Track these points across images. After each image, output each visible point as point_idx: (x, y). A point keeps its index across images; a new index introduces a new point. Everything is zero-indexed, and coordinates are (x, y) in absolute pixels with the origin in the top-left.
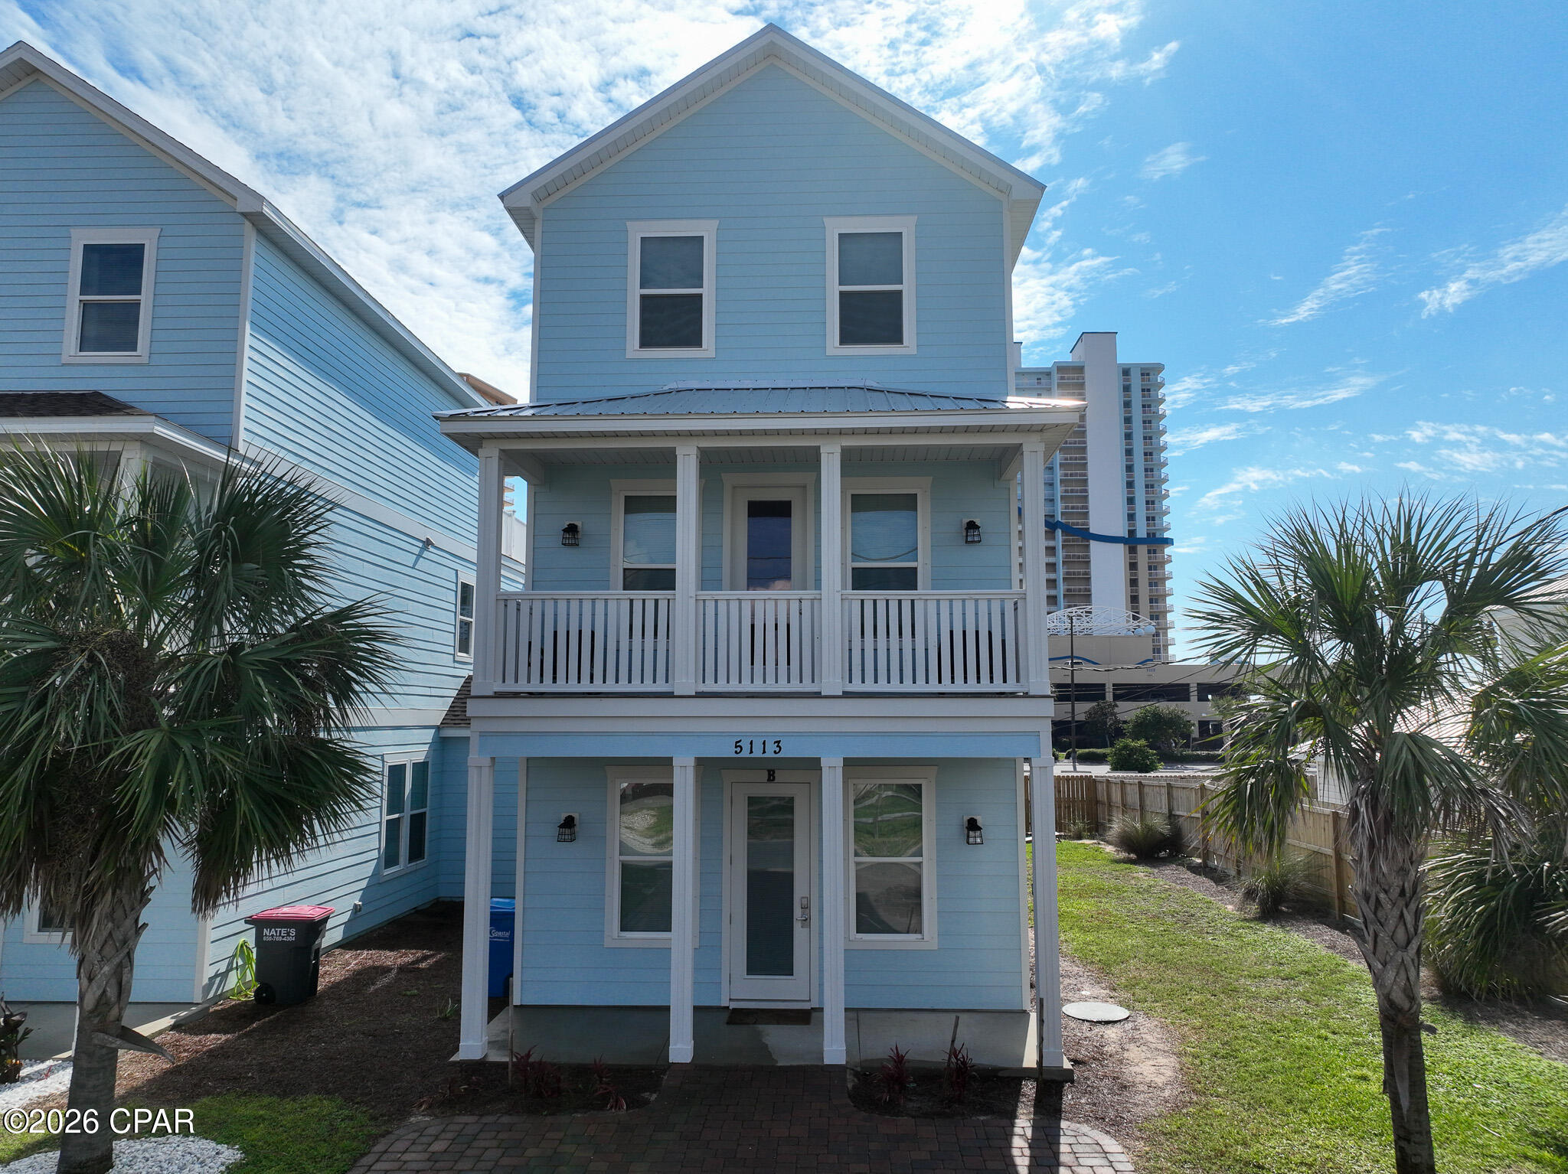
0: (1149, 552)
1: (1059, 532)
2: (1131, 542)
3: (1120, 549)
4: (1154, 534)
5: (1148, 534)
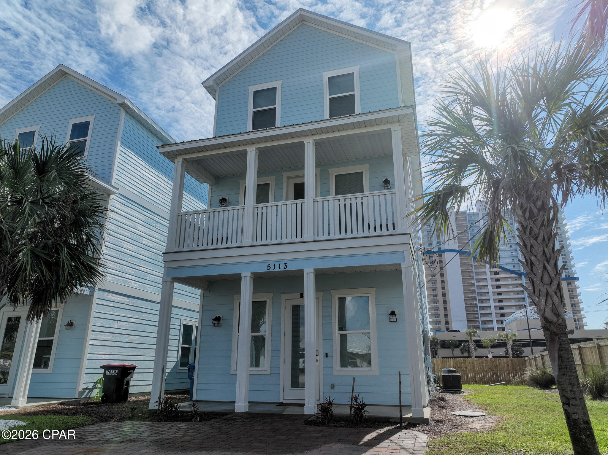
0: (568, 284)
1: (523, 277)
4: (569, 276)
5: (566, 276)
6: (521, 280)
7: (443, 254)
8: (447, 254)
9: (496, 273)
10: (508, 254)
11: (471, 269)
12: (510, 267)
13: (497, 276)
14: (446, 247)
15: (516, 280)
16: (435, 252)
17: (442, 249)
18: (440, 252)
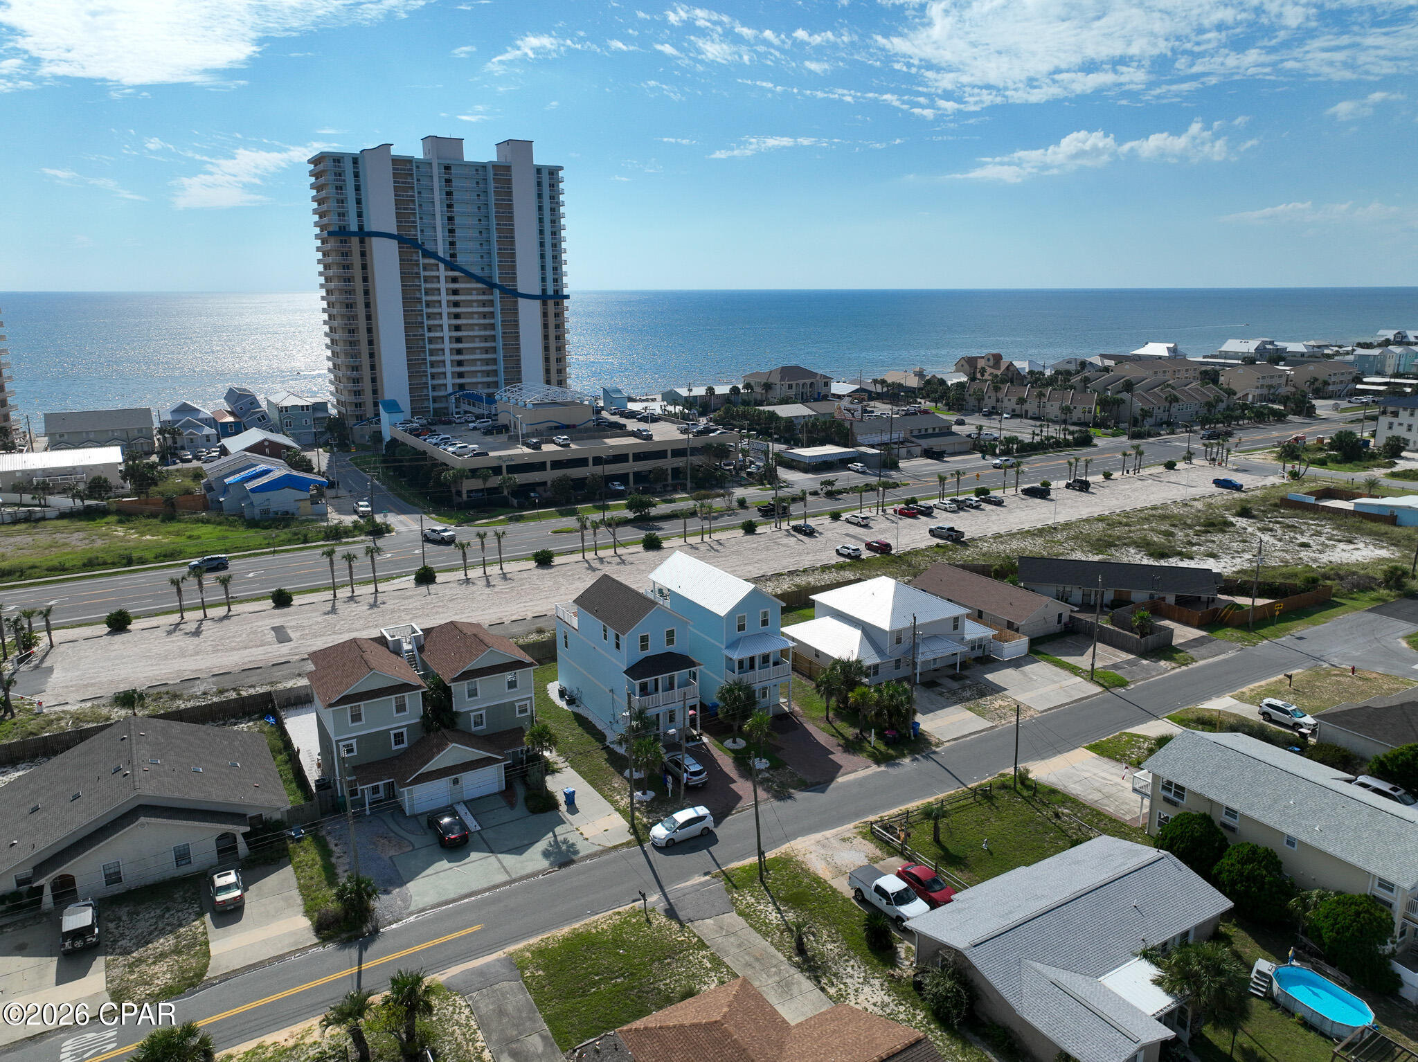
0: (555, 304)
1: (497, 292)
2: (543, 297)
3: (537, 304)
4: (558, 292)
5: (554, 291)
6: (492, 294)
7: (367, 239)
8: (374, 240)
9: (454, 280)
10: (473, 245)
11: (416, 273)
12: (476, 270)
13: (456, 286)
14: (373, 225)
15: (484, 293)
16: (354, 234)
17: (366, 229)
18: (364, 235)
